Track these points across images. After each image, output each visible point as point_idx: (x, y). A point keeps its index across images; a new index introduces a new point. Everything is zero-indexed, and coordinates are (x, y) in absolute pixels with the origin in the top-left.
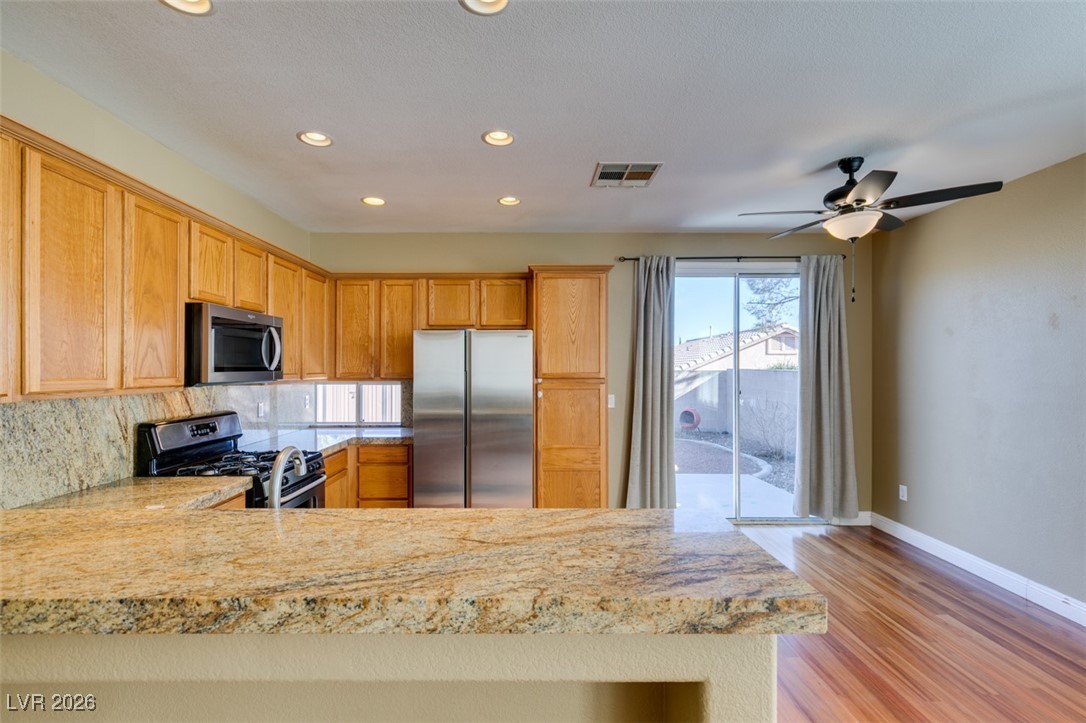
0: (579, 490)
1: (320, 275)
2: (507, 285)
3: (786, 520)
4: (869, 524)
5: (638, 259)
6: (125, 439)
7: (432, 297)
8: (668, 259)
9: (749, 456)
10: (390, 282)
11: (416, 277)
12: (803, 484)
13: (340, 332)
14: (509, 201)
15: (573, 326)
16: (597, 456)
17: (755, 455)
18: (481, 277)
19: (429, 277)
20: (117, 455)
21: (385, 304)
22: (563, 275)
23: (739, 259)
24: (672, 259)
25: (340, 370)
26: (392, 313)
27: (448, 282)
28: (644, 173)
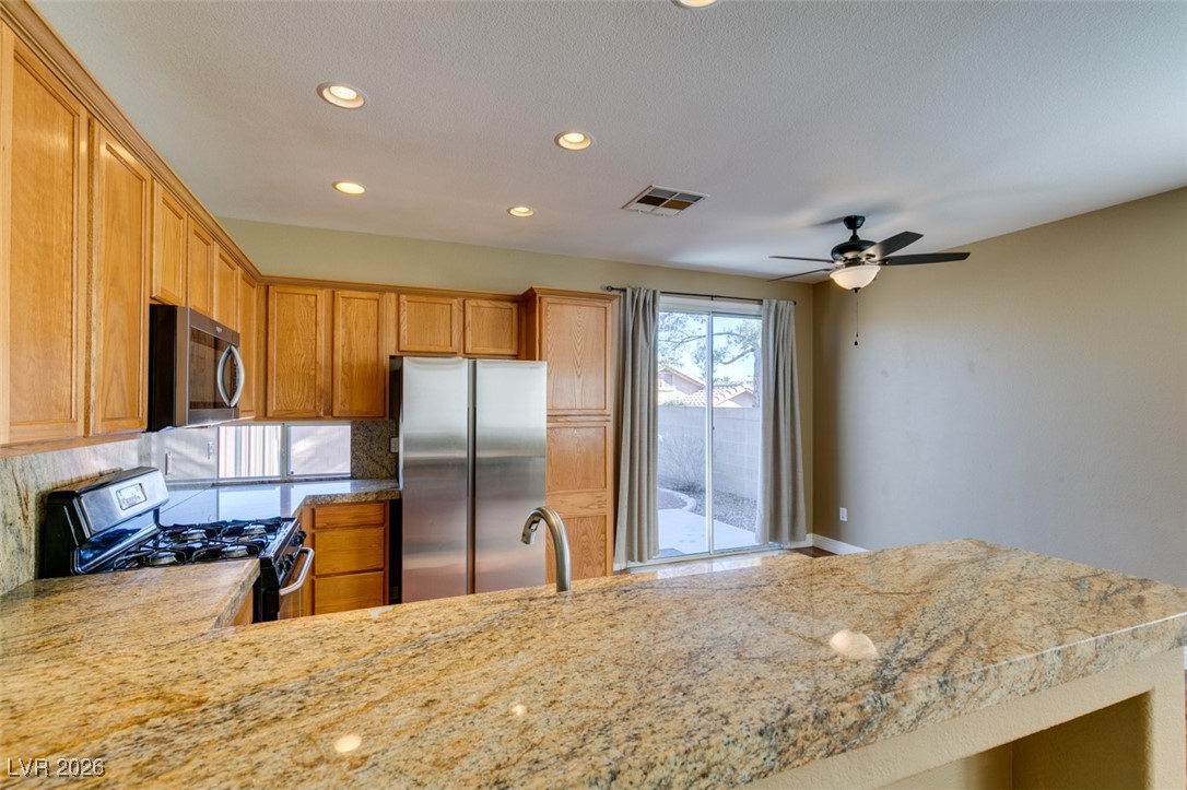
0: (584, 538)
1: (252, 277)
2: (497, 307)
3: (748, 548)
4: (811, 545)
5: (625, 290)
6: (25, 518)
7: (404, 316)
8: (654, 292)
9: (669, 491)
10: (347, 293)
11: (382, 289)
12: (765, 513)
13: (273, 355)
14: (521, 211)
15: (579, 359)
16: (603, 499)
17: (673, 489)
18: (466, 296)
19: (399, 291)
20: (16, 546)
21: (339, 321)
22: (569, 302)
23: (712, 297)
24: (658, 292)
25: (273, 407)
26: (349, 333)
27: (424, 299)
28: (681, 203)
